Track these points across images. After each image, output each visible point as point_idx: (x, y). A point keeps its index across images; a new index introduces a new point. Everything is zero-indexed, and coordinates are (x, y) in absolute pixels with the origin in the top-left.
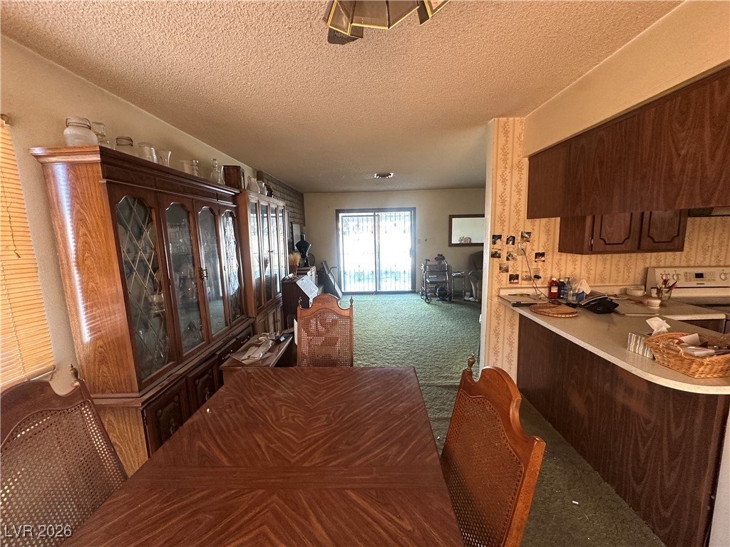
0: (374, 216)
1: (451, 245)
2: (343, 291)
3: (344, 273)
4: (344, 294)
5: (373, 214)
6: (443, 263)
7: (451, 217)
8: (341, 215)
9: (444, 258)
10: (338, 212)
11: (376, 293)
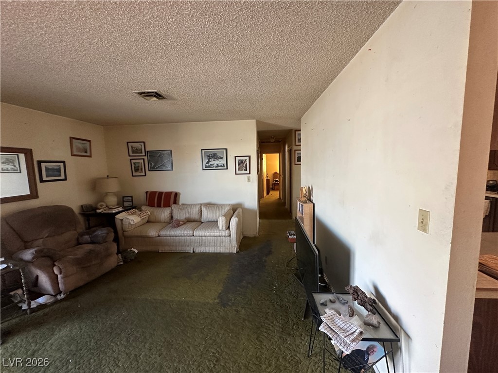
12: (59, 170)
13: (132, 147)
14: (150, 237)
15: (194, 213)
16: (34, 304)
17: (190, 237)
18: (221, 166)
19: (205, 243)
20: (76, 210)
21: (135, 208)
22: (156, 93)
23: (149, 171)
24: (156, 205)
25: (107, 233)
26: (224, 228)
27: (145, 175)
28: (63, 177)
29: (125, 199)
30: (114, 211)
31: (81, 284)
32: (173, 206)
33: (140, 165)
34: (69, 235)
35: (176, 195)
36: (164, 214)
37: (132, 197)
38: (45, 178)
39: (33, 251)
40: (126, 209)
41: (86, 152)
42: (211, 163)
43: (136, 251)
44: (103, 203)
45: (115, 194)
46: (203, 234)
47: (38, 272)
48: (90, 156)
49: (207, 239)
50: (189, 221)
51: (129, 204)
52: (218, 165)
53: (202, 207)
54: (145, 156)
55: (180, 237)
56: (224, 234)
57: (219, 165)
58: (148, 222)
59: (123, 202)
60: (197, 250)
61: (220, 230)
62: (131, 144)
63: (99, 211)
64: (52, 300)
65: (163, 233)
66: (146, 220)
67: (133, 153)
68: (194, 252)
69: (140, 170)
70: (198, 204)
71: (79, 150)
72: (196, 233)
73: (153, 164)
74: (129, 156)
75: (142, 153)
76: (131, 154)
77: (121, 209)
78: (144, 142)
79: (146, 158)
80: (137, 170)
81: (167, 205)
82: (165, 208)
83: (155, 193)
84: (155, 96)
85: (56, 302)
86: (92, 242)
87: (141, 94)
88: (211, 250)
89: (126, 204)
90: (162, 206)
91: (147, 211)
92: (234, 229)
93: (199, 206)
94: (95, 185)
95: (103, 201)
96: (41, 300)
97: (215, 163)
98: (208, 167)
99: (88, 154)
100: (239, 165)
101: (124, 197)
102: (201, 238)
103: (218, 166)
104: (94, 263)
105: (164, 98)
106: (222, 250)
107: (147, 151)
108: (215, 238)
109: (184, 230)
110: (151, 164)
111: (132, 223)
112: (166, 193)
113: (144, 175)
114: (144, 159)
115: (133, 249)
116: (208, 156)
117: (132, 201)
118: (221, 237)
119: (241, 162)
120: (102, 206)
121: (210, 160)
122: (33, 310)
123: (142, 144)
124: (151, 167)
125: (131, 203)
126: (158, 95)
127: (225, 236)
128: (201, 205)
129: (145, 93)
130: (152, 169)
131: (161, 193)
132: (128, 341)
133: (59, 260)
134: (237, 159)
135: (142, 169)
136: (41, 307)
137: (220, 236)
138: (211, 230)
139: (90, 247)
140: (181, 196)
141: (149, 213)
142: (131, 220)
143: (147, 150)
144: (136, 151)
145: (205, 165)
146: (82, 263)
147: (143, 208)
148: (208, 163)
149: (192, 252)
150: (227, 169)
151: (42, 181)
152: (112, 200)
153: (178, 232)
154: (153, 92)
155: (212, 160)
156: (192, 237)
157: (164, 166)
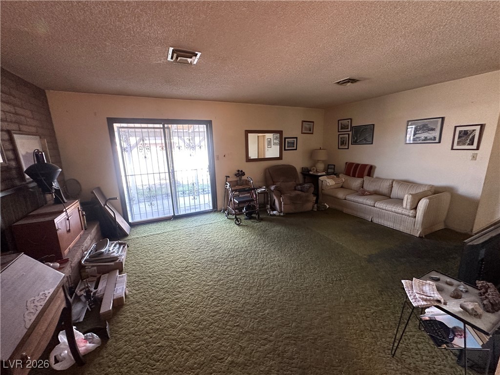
0: (164, 128)
1: (249, 160)
2: (130, 221)
3: (130, 200)
4: (133, 225)
5: (161, 126)
6: (244, 178)
7: (247, 132)
8: (116, 125)
9: (243, 174)
10: (111, 121)
11: (175, 218)
12: (293, 143)
13: (341, 124)
14: (339, 199)
15: (384, 187)
16: (272, 213)
17: (371, 207)
18: (431, 139)
19: (385, 216)
20: (299, 170)
21: (335, 174)
22: (349, 79)
23: (352, 144)
24: (351, 175)
25: (310, 187)
26: (408, 207)
27: (348, 148)
28: (295, 148)
29: (329, 166)
30: (319, 174)
31: (291, 212)
32: (366, 178)
33: (345, 139)
34: (291, 184)
35: (372, 168)
36: (356, 183)
37: (334, 165)
38: (286, 148)
39: (274, 186)
40: (328, 174)
41: (310, 131)
42: (417, 136)
43: (328, 206)
44: (314, 168)
45: (323, 161)
46: (384, 208)
47: (275, 198)
48: (312, 134)
49: (387, 213)
50: (376, 193)
51: (331, 171)
53: (394, 183)
54: (350, 131)
55: (362, 205)
56: (407, 213)
57: (428, 138)
58: (342, 187)
59: (328, 169)
60: (376, 221)
61: (403, 208)
62: (341, 121)
63: (311, 173)
64: (278, 214)
65: (348, 197)
66: (341, 185)
67: (341, 129)
68: (372, 221)
70: (390, 179)
71: (306, 129)
72: (378, 205)
73: (356, 138)
74: (338, 132)
75: (348, 128)
77: (324, 173)
78: (351, 119)
79: (350, 133)
80: (343, 143)
81: (361, 176)
82: (358, 178)
83: (352, 164)
84: (348, 82)
85: (280, 216)
86: (301, 191)
87: (338, 83)
88: (389, 224)
89: (330, 171)
90: (356, 176)
91: (343, 178)
92: (421, 211)
93: (391, 181)
94: (312, 154)
95: (315, 166)
96: (275, 212)
97: (423, 135)
99: (311, 132)
100: (459, 137)
101: (329, 165)
102: (381, 210)
103: (426, 139)
104: (298, 202)
105: (358, 81)
106: (401, 228)
107: (353, 127)
108: (397, 214)
109: (367, 199)
110: (354, 138)
111: (328, 185)
112: (362, 165)
114: (349, 134)
115: (325, 204)
117: (334, 169)
118: (404, 216)
119: (465, 134)
120: (313, 169)
121: (417, 132)
122: (271, 215)
124: (353, 141)
125: (333, 170)
126: (352, 81)
127: (408, 216)
128: (393, 180)
129: (341, 82)
130: (355, 142)
131: (358, 165)
132: (300, 245)
133: (284, 194)
134: (458, 129)
135: (346, 144)
136: (274, 215)
137: (402, 214)
138: (394, 206)
139: (299, 192)
140: (376, 170)
141: (344, 180)
142: (328, 182)
143: (353, 125)
144: (344, 127)
146: (293, 200)
147: (340, 175)
149: (370, 220)
150: (440, 142)
151: (285, 150)
152: (321, 166)
153: (361, 199)
154: (347, 79)
155: (420, 132)
156: (373, 208)
157: (365, 140)
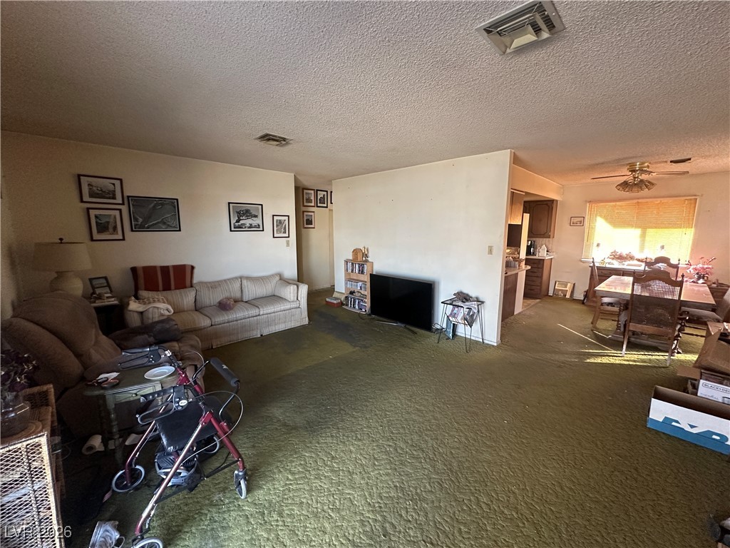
13: (89, 184)
17: (255, 318)
18: (255, 227)
19: (275, 320)
23: (132, 231)
27: (124, 239)
29: (95, 282)
32: (200, 286)
33: (112, 220)
35: (193, 268)
37: (105, 278)
42: (241, 222)
49: (277, 316)
51: (105, 291)
52: (251, 225)
53: (244, 281)
54: (123, 204)
57: (253, 225)
59: (94, 288)
60: (266, 332)
62: (90, 179)
67: (91, 196)
68: (262, 335)
69: (111, 230)
70: (236, 278)
72: (264, 311)
73: (141, 220)
74: (82, 201)
75: (114, 198)
76: (86, 198)
78: (121, 180)
79: (124, 208)
80: (103, 228)
82: (185, 290)
88: (281, 327)
93: (239, 280)
97: (248, 222)
98: (238, 228)
100: (277, 226)
101: (91, 280)
102: (269, 315)
107: (128, 197)
110: (136, 220)
112: (174, 267)
113: (121, 238)
114: (120, 210)
116: (238, 213)
117: (108, 285)
118: (292, 310)
119: (280, 222)
121: (241, 218)
123: (117, 183)
124: (136, 225)
125: (108, 289)
130: (139, 228)
131: (165, 269)
134: (276, 218)
135: (115, 228)
137: (290, 309)
143: (126, 194)
144: (100, 193)
145: (234, 225)
148: (238, 221)
149: (259, 336)
150: (263, 230)
155: (244, 218)
156: (258, 317)
157: (164, 223)
